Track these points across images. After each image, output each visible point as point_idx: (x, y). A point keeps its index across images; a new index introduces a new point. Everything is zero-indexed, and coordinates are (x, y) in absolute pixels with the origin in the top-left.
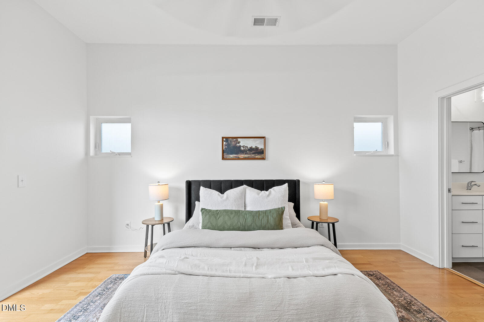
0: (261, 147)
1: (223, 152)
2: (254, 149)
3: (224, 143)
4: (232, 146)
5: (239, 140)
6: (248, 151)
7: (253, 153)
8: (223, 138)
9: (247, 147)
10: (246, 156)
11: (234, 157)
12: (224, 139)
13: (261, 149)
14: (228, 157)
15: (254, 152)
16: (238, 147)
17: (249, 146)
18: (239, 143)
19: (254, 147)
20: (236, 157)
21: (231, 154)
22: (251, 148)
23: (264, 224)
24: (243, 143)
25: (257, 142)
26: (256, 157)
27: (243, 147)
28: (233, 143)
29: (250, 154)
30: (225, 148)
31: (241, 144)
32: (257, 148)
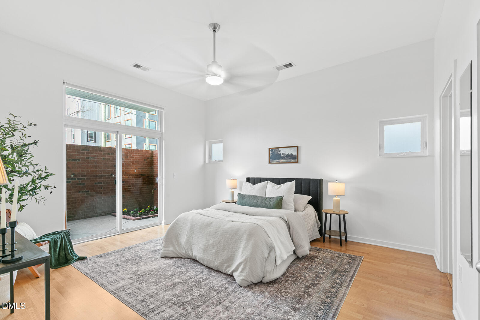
0: (295, 153)
1: (270, 158)
2: (290, 155)
3: (271, 152)
4: (275, 154)
5: (280, 149)
6: (286, 157)
7: (289, 159)
8: (269, 149)
9: (285, 154)
10: (285, 160)
11: (277, 162)
12: (271, 149)
13: (295, 155)
14: (272, 162)
15: (290, 157)
16: (279, 154)
17: (286, 154)
18: (280, 151)
19: (290, 154)
20: (278, 162)
21: (275, 160)
22: (288, 155)
23: (267, 205)
24: (282, 151)
25: (292, 150)
26: (292, 161)
27: (282, 154)
28: (276, 152)
29: (287, 159)
30: (271, 156)
31: (281, 152)
32: (292, 155)
